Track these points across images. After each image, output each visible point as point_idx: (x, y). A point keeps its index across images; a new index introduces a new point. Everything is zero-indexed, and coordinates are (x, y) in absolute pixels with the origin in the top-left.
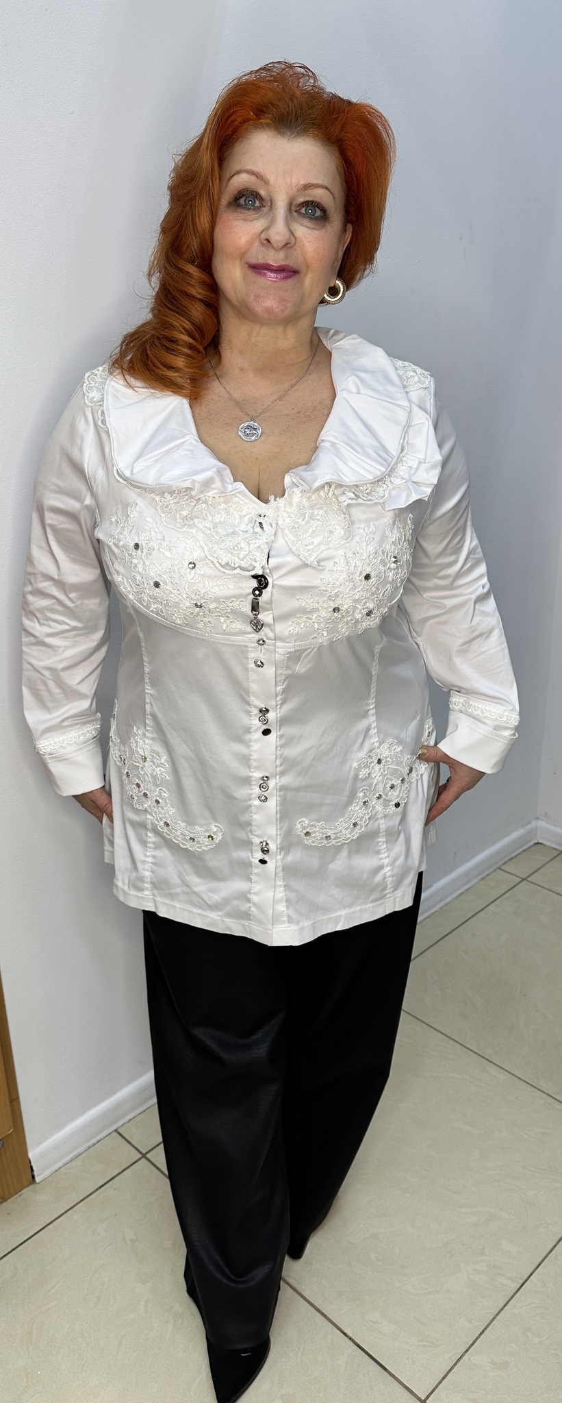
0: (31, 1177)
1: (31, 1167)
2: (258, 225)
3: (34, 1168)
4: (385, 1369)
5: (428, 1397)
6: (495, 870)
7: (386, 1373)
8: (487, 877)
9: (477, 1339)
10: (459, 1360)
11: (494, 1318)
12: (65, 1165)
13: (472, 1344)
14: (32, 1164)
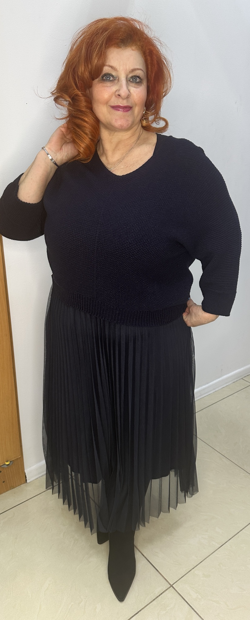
0: (25, 480)
1: (26, 476)
2: (114, 88)
3: (27, 476)
4: (158, 571)
5: (173, 584)
6: (240, 379)
7: (158, 573)
8: (236, 382)
9: (198, 564)
10: (190, 571)
11: (207, 557)
12: (40, 477)
13: (196, 566)
14: (26, 475)
